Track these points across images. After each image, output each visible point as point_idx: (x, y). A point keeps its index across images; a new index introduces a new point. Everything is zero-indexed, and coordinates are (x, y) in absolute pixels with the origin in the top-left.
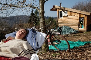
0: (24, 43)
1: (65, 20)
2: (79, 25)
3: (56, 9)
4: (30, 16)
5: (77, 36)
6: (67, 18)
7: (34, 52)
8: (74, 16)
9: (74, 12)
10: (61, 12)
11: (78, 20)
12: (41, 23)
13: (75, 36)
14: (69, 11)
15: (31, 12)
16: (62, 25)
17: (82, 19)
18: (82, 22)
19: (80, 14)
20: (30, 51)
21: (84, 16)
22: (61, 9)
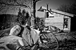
0: (20, 39)
1: (51, 20)
2: (64, 26)
3: (43, 10)
4: (18, 15)
5: (63, 35)
6: (53, 19)
7: (30, 48)
8: (59, 17)
9: (59, 14)
10: (47, 13)
11: (63, 21)
12: (32, 21)
13: (61, 35)
14: (55, 12)
15: (19, 12)
16: (48, 25)
17: (66, 20)
18: (66, 22)
19: (64, 15)
20: (26, 48)
21: (68, 17)
22: (48, 10)
